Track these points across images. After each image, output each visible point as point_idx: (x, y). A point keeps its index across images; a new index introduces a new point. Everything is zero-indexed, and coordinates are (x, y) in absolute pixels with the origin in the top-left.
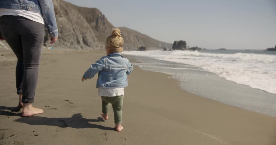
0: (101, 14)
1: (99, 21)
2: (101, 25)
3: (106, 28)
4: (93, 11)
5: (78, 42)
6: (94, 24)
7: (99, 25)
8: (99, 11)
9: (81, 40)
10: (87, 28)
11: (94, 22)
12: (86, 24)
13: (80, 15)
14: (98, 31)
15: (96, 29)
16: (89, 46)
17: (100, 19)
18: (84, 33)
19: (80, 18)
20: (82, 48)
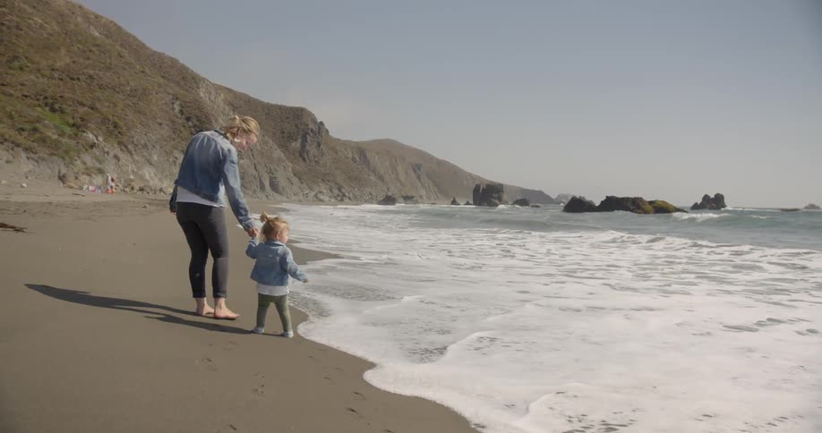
0: (314, 120)
1: (309, 138)
2: (312, 149)
3: (323, 154)
4: (298, 114)
5: (262, 187)
6: (296, 145)
7: (308, 148)
8: (310, 114)
9: (267, 183)
10: (279, 159)
11: (296, 140)
12: (278, 153)
13: (266, 138)
14: (304, 159)
15: (301, 155)
16: (281, 194)
17: (311, 134)
18: (273, 171)
19: (266, 143)
20: (267, 197)
